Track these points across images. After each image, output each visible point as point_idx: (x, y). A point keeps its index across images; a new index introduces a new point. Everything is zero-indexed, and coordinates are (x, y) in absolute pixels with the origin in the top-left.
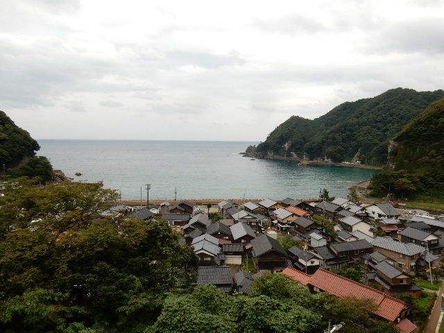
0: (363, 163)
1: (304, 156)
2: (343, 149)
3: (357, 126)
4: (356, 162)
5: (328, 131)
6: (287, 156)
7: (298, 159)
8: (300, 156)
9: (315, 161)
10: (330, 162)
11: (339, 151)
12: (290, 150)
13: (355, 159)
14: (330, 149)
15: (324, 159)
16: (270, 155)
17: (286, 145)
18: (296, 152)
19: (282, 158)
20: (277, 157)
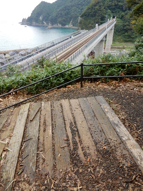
0: (73, 26)
1: (49, 23)
2: (65, 19)
3: (70, 7)
4: (70, 26)
5: (59, 10)
6: (42, 24)
7: (47, 25)
9: (54, 26)
10: (60, 26)
11: (64, 21)
12: (43, 20)
13: (70, 24)
14: (60, 20)
15: (58, 25)
16: (34, 23)
17: (41, 18)
18: (45, 21)
19: (40, 25)
20: (37, 24)
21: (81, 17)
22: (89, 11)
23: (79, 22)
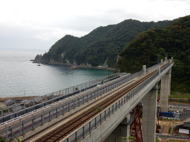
1: (74, 62)
2: (98, 57)
3: (106, 43)
4: (105, 66)
5: (89, 46)
6: (63, 62)
7: (70, 64)
8: (72, 62)
9: (81, 66)
10: (90, 66)
11: (96, 59)
12: (65, 58)
13: (105, 64)
14: (90, 58)
15: (86, 64)
16: (52, 61)
17: (62, 55)
18: (68, 59)
19: (60, 64)
20: (56, 63)
21: (120, 55)
22: (133, 48)
23: (117, 61)
